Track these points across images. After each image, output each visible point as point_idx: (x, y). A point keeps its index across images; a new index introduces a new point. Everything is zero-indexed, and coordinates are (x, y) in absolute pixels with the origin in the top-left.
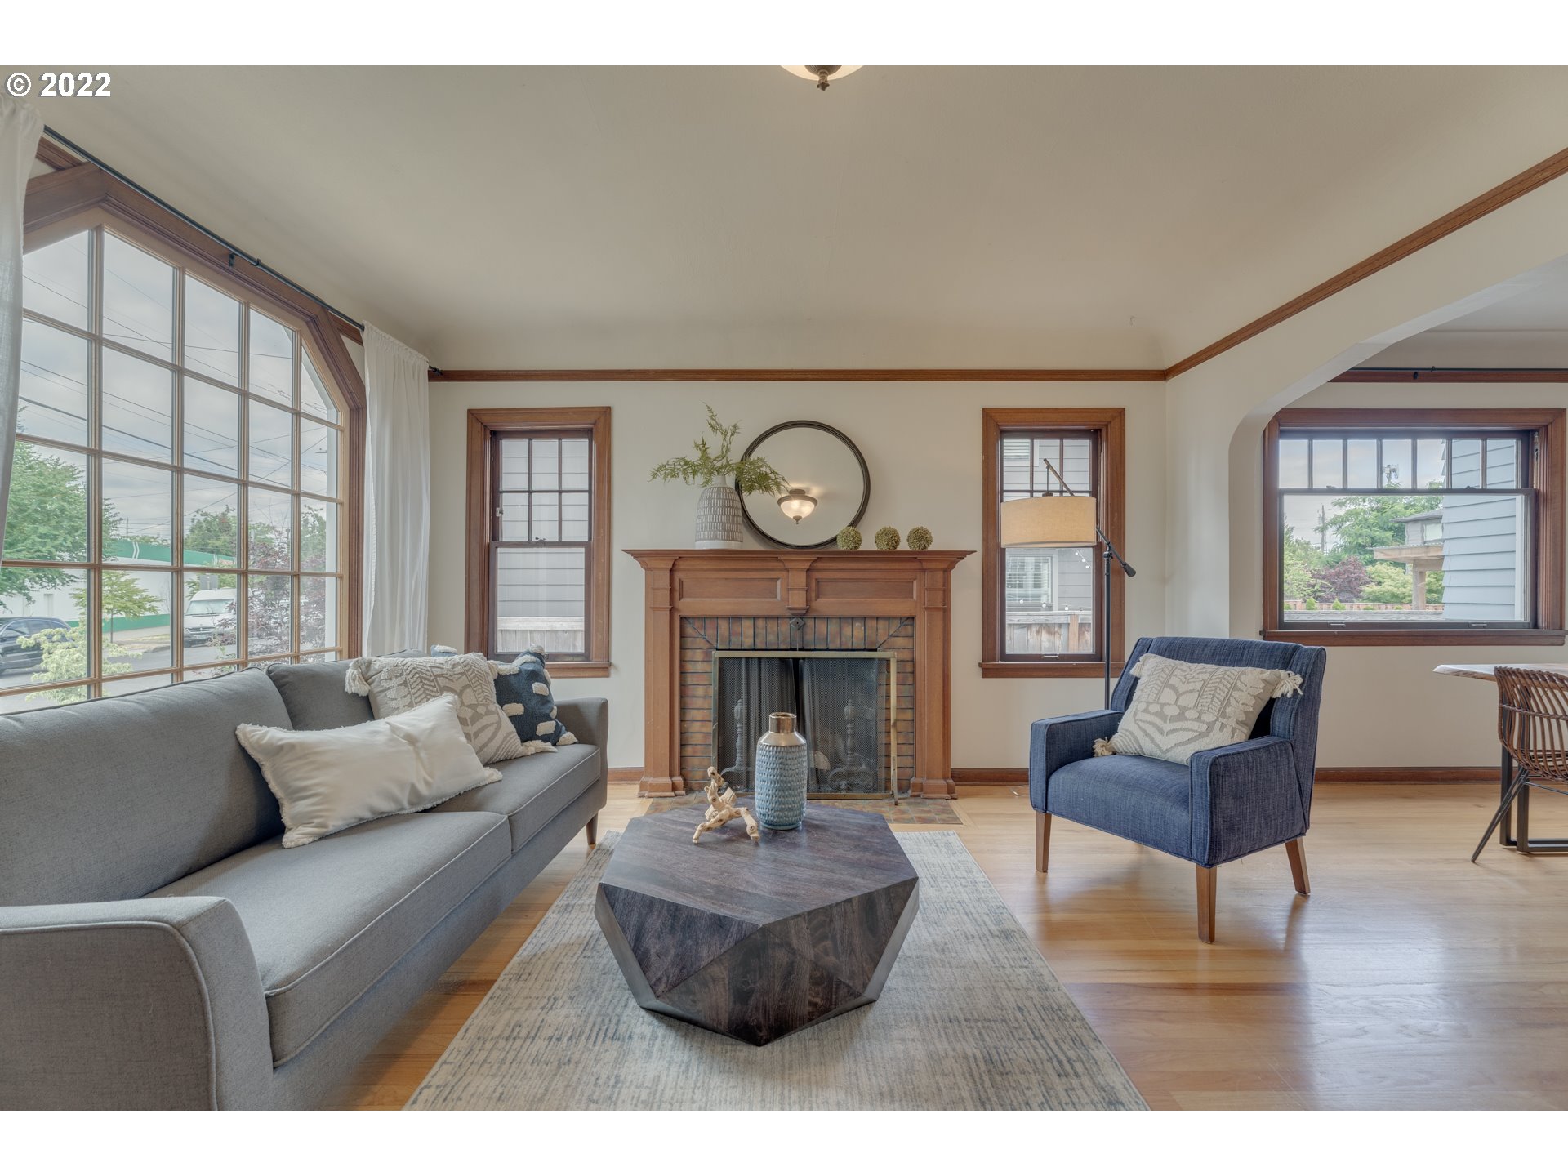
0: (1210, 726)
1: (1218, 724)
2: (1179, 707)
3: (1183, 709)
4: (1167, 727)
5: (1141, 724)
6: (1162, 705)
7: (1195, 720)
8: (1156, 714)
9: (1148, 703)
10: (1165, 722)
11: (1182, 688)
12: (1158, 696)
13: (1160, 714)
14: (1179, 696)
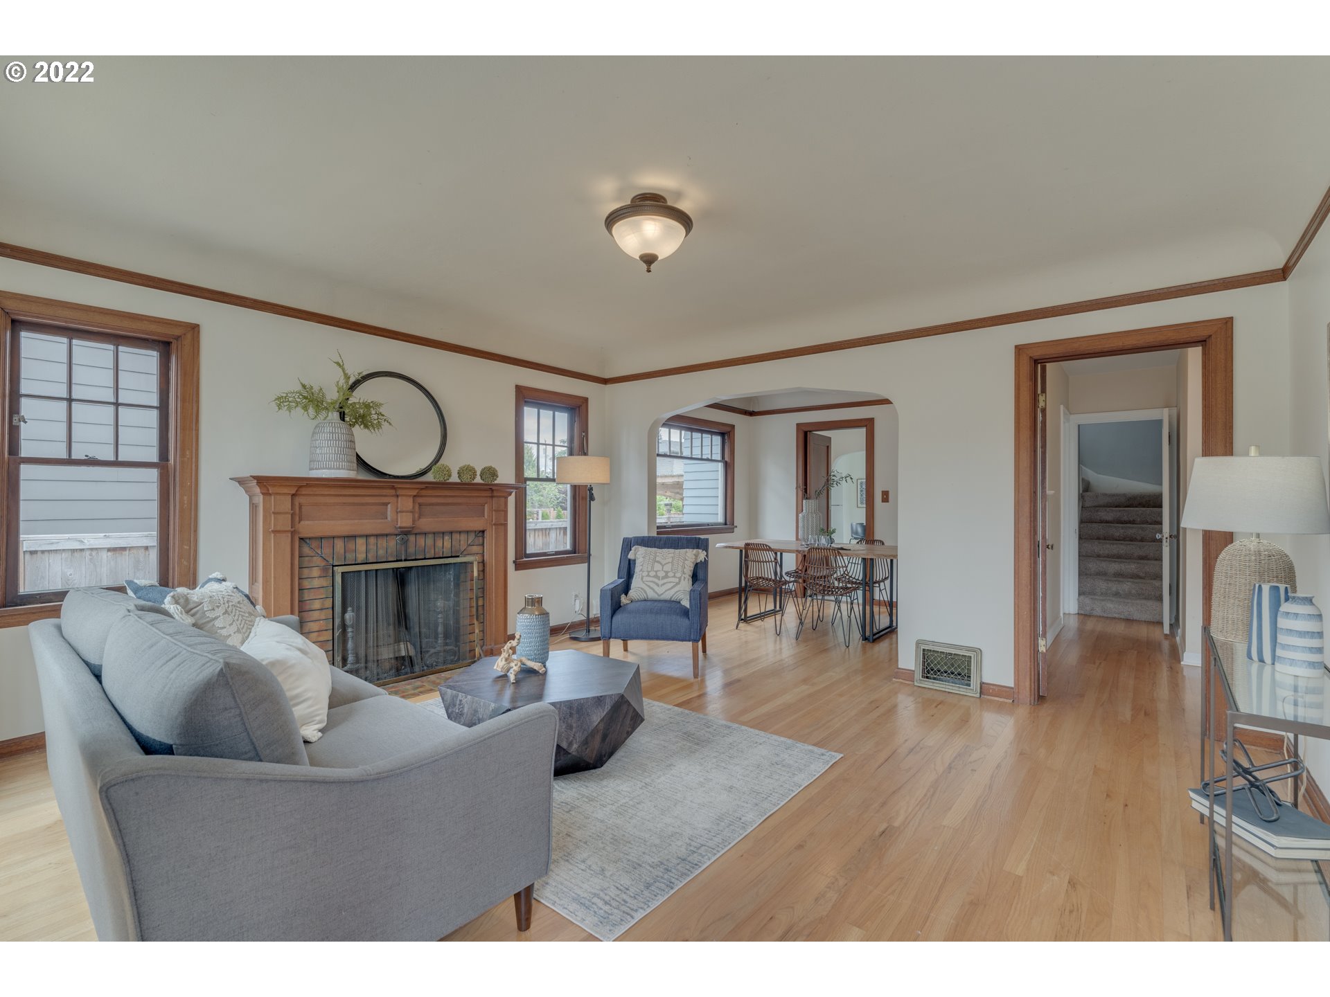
0: (680, 578)
1: (683, 578)
2: (665, 571)
3: (667, 572)
4: (660, 582)
5: (647, 583)
6: (656, 572)
7: (673, 577)
8: (654, 577)
9: (649, 572)
10: (659, 580)
11: (663, 562)
12: (652, 567)
13: (656, 577)
14: (663, 566)
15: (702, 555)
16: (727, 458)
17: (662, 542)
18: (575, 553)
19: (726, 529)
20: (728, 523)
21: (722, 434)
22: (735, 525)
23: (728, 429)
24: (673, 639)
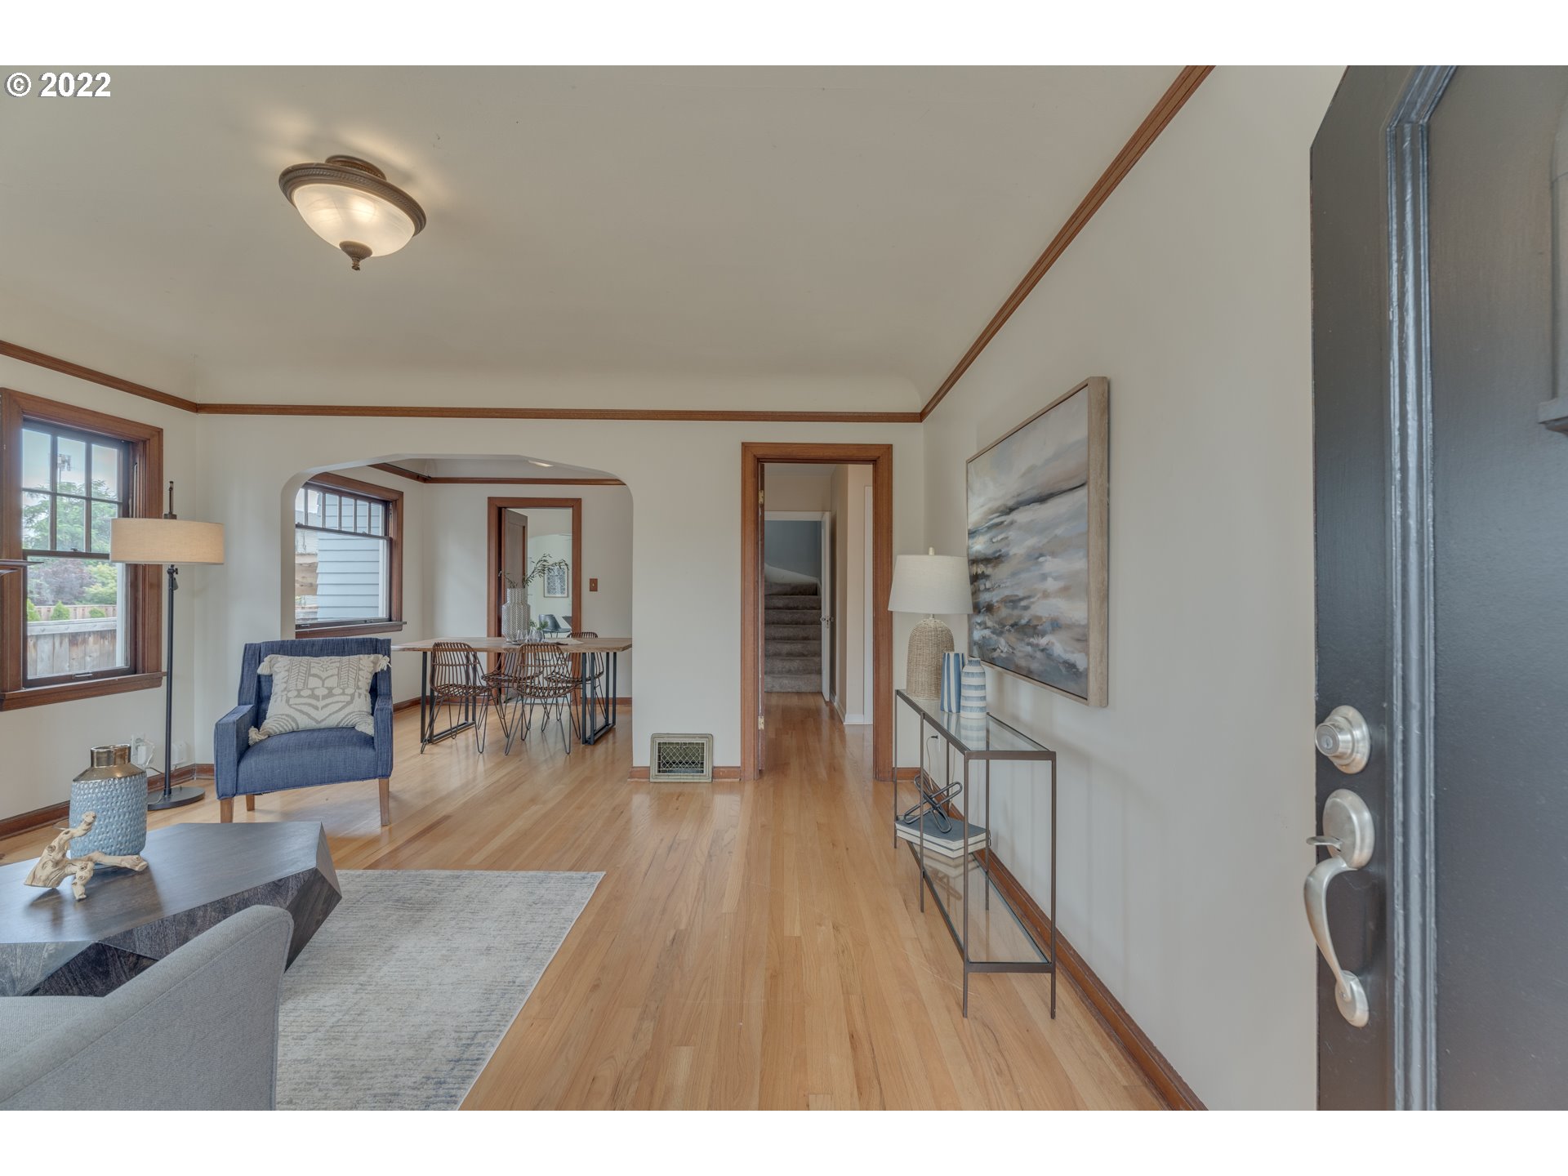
0: (352, 696)
1: (357, 694)
2: (327, 688)
3: (330, 689)
4: (320, 704)
5: (296, 707)
6: (313, 690)
7: (340, 694)
8: (309, 697)
9: (299, 691)
10: (319, 700)
11: (324, 675)
12: (305, 684)
13: (313, 696)
14: (323, 681)
15: (383, 662)
16: (392, 534)
17: (316, 648)
18: (135, 673)
19: (392, 626)
20: (394, 618)
21: (386, 503)
22: (403, 621)
23: (394, 497)
24: (349, 779)
